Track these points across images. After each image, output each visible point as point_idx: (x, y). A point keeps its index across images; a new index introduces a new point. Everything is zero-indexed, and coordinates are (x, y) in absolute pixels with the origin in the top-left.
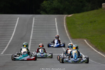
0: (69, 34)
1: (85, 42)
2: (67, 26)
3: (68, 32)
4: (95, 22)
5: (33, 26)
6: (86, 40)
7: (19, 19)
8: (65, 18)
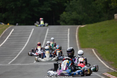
0: (79, 44)
1: (92, 51)
2: (78, 36)
3: (79, 42)
4: (106, 32)
5: (46, 37)
6: (94, 50)
7: (34, 30)
8: (78, 28)
